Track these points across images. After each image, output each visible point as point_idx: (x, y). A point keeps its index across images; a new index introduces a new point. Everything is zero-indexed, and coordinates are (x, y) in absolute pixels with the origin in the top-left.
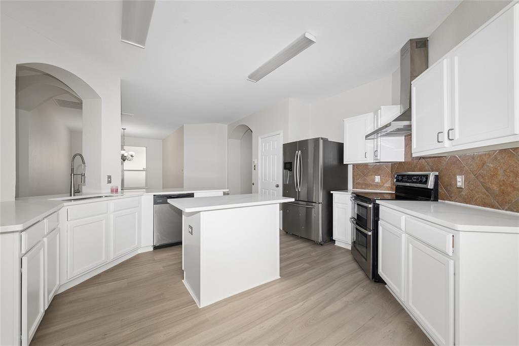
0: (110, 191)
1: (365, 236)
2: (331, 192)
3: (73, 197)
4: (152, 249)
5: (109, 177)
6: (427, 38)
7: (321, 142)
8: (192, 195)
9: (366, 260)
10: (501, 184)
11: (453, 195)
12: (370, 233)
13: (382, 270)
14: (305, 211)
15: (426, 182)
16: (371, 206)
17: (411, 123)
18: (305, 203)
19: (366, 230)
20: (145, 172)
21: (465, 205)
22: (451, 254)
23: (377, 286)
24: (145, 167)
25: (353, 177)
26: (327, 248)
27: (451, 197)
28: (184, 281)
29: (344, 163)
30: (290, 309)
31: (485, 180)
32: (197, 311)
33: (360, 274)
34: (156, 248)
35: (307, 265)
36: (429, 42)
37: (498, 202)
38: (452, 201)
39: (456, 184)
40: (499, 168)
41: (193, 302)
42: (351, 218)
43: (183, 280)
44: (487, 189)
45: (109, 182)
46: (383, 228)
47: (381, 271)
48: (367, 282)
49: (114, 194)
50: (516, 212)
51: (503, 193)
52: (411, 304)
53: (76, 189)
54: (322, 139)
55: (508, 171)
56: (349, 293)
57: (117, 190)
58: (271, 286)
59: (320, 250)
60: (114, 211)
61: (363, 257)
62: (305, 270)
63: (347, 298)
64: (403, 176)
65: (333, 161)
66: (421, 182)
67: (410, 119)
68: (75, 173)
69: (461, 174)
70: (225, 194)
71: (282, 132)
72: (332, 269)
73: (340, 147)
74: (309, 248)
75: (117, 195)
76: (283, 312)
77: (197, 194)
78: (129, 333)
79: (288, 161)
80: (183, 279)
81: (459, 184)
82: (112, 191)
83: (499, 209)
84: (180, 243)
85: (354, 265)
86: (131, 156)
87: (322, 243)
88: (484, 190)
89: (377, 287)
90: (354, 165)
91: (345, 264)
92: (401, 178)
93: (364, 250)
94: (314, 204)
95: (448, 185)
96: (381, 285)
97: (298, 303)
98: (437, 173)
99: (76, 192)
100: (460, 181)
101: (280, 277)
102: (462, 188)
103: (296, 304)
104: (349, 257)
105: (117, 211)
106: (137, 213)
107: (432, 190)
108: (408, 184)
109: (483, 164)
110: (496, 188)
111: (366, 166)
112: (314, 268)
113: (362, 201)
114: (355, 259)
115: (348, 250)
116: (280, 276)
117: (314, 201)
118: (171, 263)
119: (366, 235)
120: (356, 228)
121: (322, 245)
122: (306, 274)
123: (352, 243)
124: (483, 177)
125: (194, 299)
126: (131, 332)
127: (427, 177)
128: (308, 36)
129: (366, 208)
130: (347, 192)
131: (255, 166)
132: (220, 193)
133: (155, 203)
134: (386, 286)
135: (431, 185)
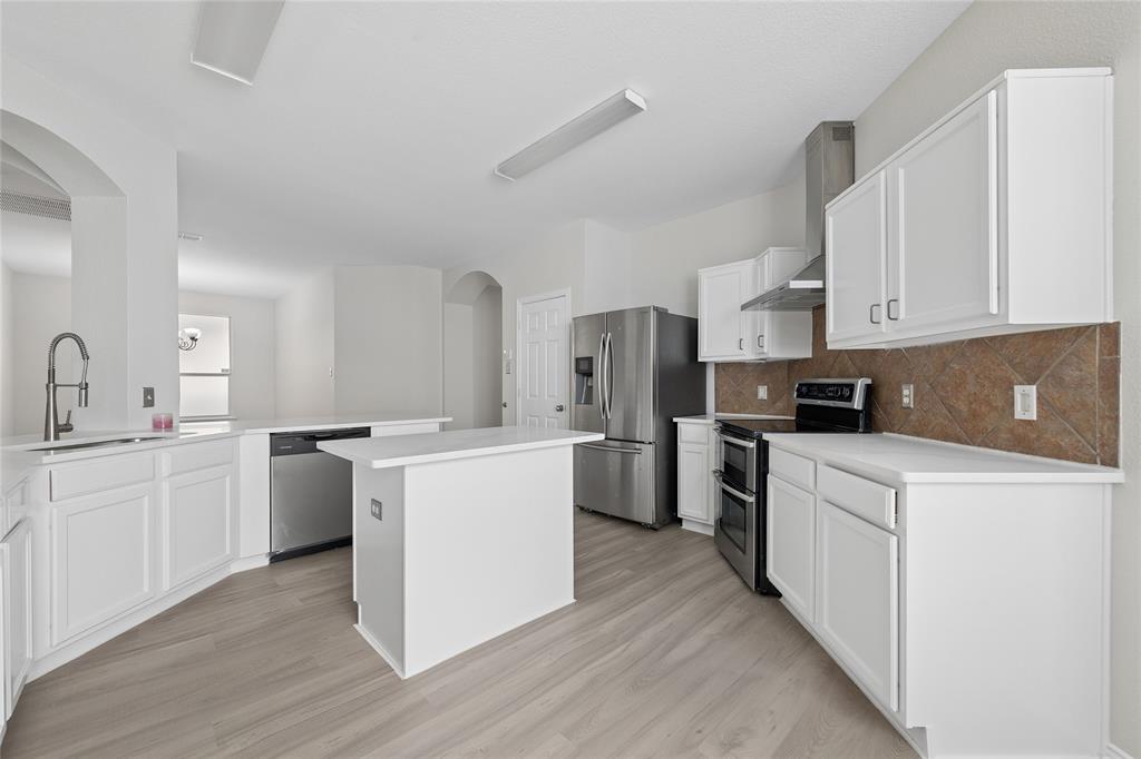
0: (150, 426)
1: (741, 505)
2: (675, 420)
3: (53, 443)
4: (266, 562)
5: (149, 392)
6: (852, 122)
7: (653, 316)
8: (364, 433)
9: (744, 552)
10: (971, 399)
11: (896, 422)
12: (752, 499)
13: (775, 570)
14: (620, 461)
15: (850, 398)
16: (752, 445)
17: (824, 284)
18: (617, 444)
19: (744, 493)
20: (227, 378)
21: (916, 439)
22: (893, 526)
23: (764, 602)
24: (228, 367)
25: (716, 389)
26: (668, 534)
27: (893, 426)
28: (359, 627)
29: (700, 360)
30: (601, 661)
31: (947, 392)
32: (397, 686)
33: (733, 583)
34: (275, 558)
35: (627, 572)
36: (856, 130)
37: (966, 432)
38: (894, 432)
39: (901, 400)
40: (968, 372)
41: (388, 668)
42: (715, 472)
43: (355, 625)
44: (950, 409)
45: (149, 403)
46: (776, 488)
47: (772, 574)
48: (747, 595)
49: (163, 433)
50: (994, 448)
51: (974, 416)
52: (826, 626)
53: (62, 421)
54: (656, 309)
55: (981, 376)
56: (712, 620)
57: (171, 422)
58: (560, 618)
59: (653, 540)
60: (171, 475)
61: (738, 547)
62: (625, 582)
63: (709, 630)
64: (810, 386)
65: (677, 354)
66: (842, 398)
67: (822, 276)
68: (56, 382)
69: (908, 383)
70: (443, 427)
71: (568, 292)
72: (680, 575)
73: (691, 328)
74: (630, 538)
75: (168, 434)
76: (588, 668)
77: (378, 430)
78: (239, 749)
79: (584, 353)
80: (357, 622)
81: (906, 400)
82: (157, 425)
83: (968, 444)
84: (348, 542)
85: (722, 565)
86: (193, 339)
87: (657, 526)
88: (945, 411)
89: (764, 604)
90: (717, 364)
91: (704, 565)
92: (807, 390)
93: (741, 534)
94: (637, 445)
95: (887, 403)
96: (772, 599)
97: (618, 647)
98: (869, 381)
99: (63, 431)
100: (908, 396)
101: (574, 601)
102: (909, 408)
103: (610, 651)
104: (711, 551)
105: (179, 473)
106: (228, 479)
107: (861, 411)
108: (819, 402)
109: (945, 364)
110: (963, 408)
111: (741, 365)
112: (644, 577)
113: (736, 436)
114: (722, 554)
115: (709, 537)
116: (575, 598)
117: (638, 440)
118: (322, 589)
119: (743, 503)
120: (724, 491)
121: (656, 530)
122: (628, 590)
123: (716, 522)
124: (942, 387)
125: (388, 661)
126: (244, 746)
127: (852, 387)
128: (630, 96)
129: (744, 449)
130: (705, 418)
131: (508, 365)
132: (431, 425)
133: (275, 451)
134: (781, 599)
135: (857, 403)
